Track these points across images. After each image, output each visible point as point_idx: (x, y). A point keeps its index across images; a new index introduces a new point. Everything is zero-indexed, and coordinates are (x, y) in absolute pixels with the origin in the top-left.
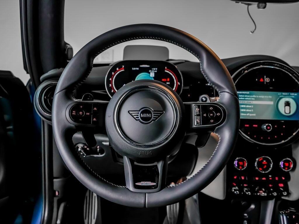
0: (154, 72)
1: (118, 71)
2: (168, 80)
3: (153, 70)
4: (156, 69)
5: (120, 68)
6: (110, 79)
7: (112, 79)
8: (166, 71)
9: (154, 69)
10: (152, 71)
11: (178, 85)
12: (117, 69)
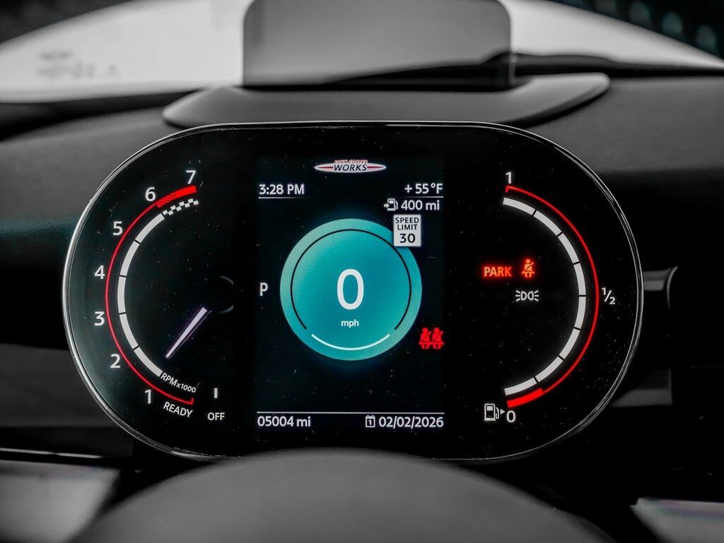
0: (423, 212)
1: (156, 211)
2: (528, 269)
3: (413, 195)
4: (438, 187)
5: (170, 186)
6: (100, 273)
7: (114, 275)
8: (508, 202)
9: (422, 188)
10: (406, 205)
11: (605, 307)
12: (150, 194)
